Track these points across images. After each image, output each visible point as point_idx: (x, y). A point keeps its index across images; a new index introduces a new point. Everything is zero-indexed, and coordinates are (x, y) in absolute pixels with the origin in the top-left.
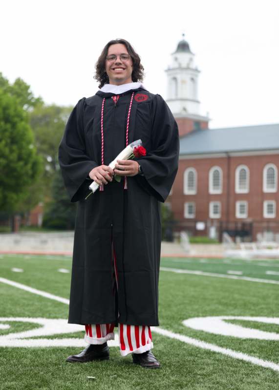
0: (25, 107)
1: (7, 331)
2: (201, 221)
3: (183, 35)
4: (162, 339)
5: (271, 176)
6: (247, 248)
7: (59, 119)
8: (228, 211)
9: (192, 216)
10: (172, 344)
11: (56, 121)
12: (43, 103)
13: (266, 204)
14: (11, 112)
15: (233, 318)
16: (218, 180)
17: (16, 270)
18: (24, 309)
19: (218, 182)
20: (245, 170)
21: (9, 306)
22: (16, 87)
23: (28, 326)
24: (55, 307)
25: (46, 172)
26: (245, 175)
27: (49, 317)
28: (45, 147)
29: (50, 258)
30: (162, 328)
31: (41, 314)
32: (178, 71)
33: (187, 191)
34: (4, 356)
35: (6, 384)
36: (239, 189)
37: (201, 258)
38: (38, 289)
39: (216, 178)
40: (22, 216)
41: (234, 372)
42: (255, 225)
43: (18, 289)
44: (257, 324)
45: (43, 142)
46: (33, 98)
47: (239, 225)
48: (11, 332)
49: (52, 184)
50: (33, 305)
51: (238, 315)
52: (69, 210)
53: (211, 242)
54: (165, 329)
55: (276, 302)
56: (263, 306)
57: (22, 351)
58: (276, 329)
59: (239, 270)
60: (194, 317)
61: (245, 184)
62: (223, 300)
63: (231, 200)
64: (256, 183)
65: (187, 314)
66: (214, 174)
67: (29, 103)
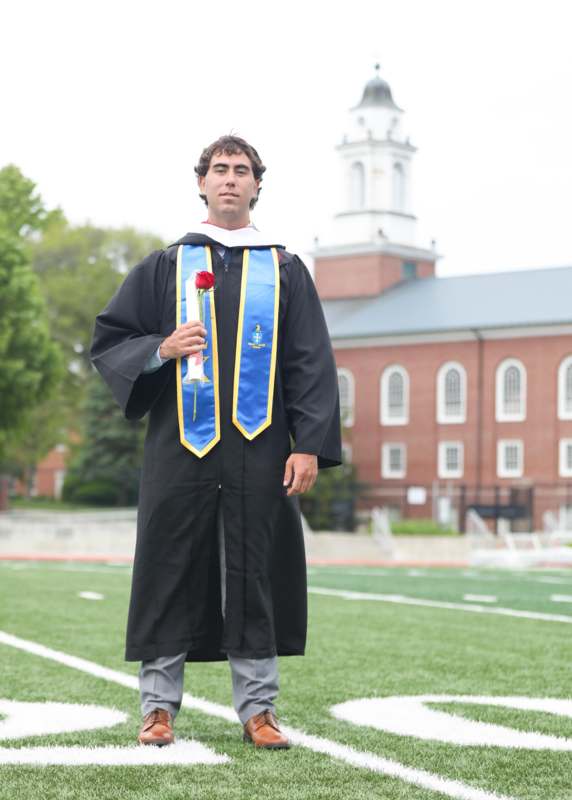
0: (24, 230)
2: (416, 485)
3: (377, 67)
6: (519, 546)
7: (97, 256)
8: (480, 463)
9: (399, 474)
11: (92, 261)
12: (64, 222)
13: (563, 446)
15: (448, 699)
16: (458, 391)
19: (458, 398)
20: (513, 369)
24: (48, 675)
25: (72, 376)
26: (519, 381)
27: (24, 700)
28: (66, 321)
31: (8, 692)
32: (367, 149)
33: (387, 419)
38: (20, 635)
39: (452, 387)
42: (538, 492)
44: (502, 712)
45: (64, 310)
46: (40, 211)
47: (505, 493)
49: (84, 402)
51: (462, 694)
52: (123, 461)
53: (440, 531)
55: (557, 663)
56: (527, 672)
58: (544, 725)
59: (492, 593)
60: (360, 697)
62: (438, 659)
63: (487, 436)
64: (542, 399)
65: (345, 690)
66: (447, 380)
67: (32, 221)
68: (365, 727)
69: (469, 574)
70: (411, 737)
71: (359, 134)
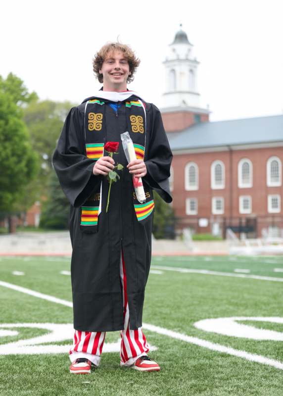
0: (19, 103)
1: (16, 337)
2: (204, 217)
3: (181, 25)
4: (175, 342)
5: (275, 169)
6: (251, 245)
7: (53, 114)
8: (232, 207)
9: (194, 213)
10: (186, 347)
11: (50, 117)
12: (37, 98)
13: (270, 199)
14: (4, 108)
15: (245, 319)
16: (221, 174)
17: (17, 273)
18: (30, 314)
19: (221, 177)
20: (247, 164)
21: (15, 312)
22: (9, 83)
23: (37, 332)
24: (63, 311)
25: (43, 170)
26: (249, 169)
27: (57, 322)
28: (40, 144)
29: (51, 260)
30: (174, 331)
31: (48, 319)
32: (176, 63)
33: (189, 187)
34: (17, 364)
35: (22, 392)
36: (242, 184)
37: (206, 255)
38: (43, 292)
39: (218, 172)
40: (19, 216)
41: (252, 375)
42: (260, 220)
43: (22, 293)
44: (270, 324)
45: (38, 140)
46: (27, 93)
47: (244, 221)
48: (20, 339)
49: (49, 182)
50: (39, 309)
51: (250, 316)
52: (67, 208)
53: (215, 239)
54: (177, 332)
56: (274, 305)
57: (34, 359)
59: (246, 268)
60: (205, 318)
61: (248, 178)
62: (233, 301)
63: (235, 195)
64: (260, 177)
65: (197, 315)
66: (216, 169)
67: (23, 99)
68: (212, 333)
69: (233, 259)
70: (234, 337)
71: (172, 56)
